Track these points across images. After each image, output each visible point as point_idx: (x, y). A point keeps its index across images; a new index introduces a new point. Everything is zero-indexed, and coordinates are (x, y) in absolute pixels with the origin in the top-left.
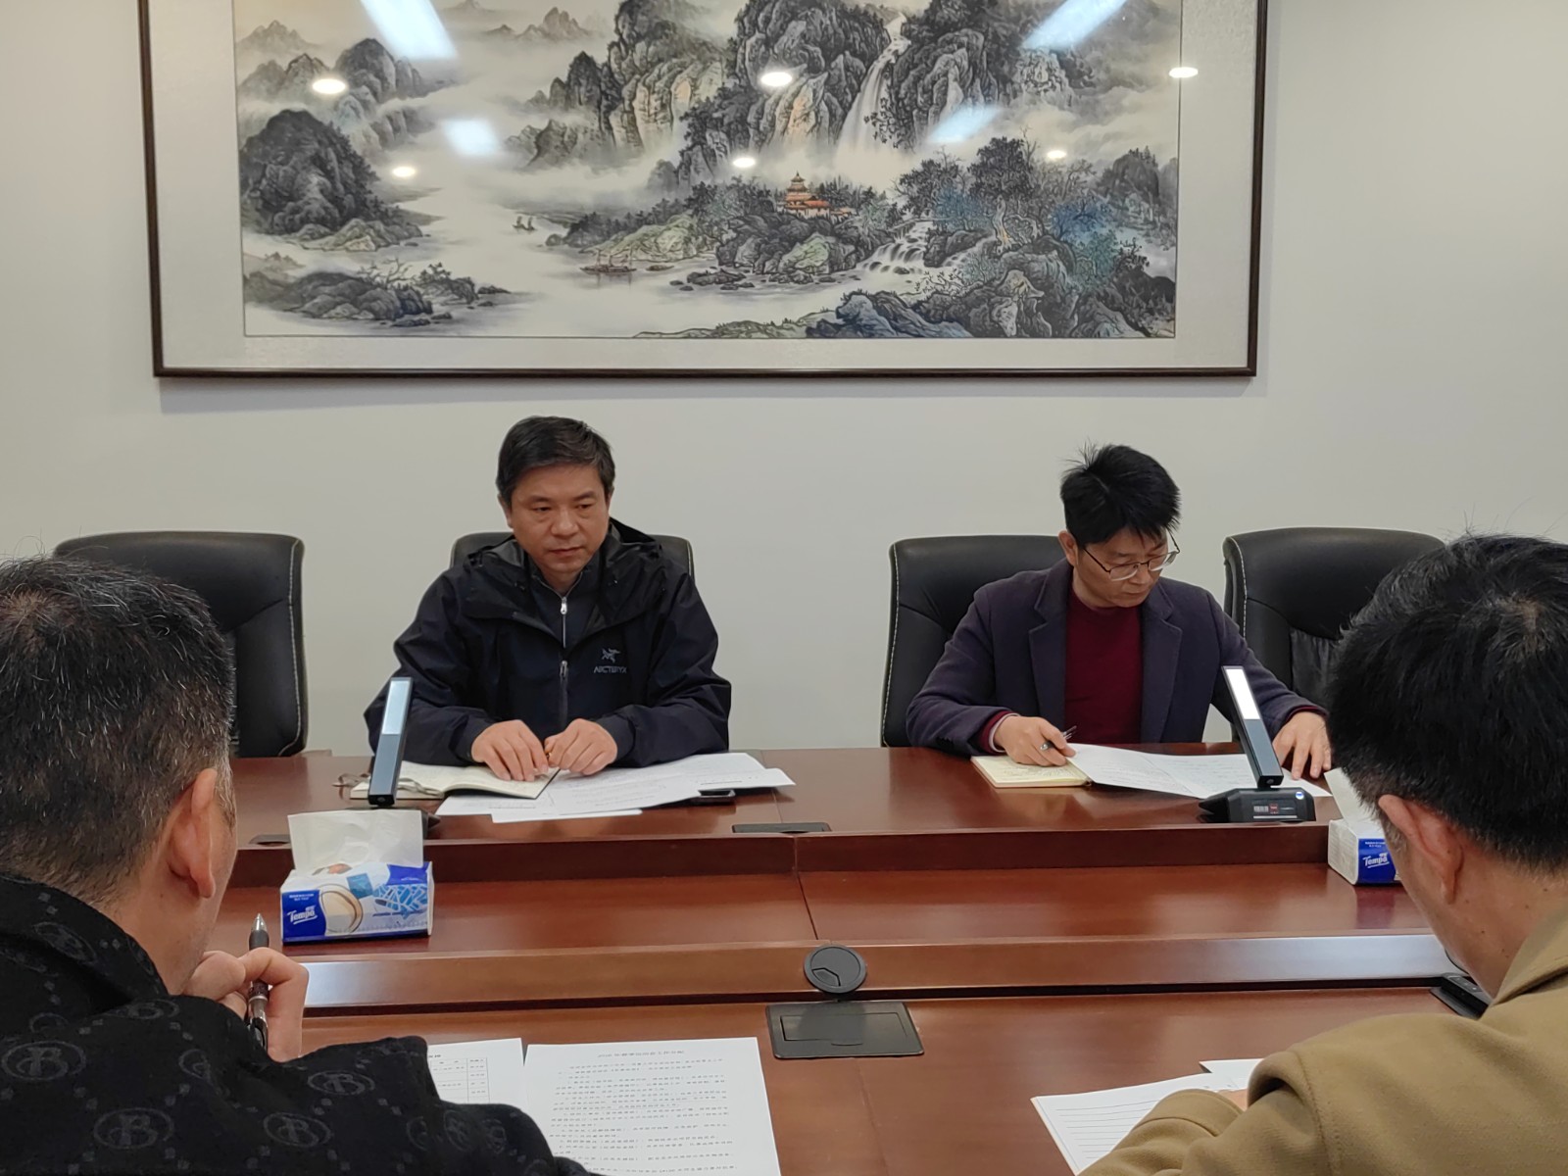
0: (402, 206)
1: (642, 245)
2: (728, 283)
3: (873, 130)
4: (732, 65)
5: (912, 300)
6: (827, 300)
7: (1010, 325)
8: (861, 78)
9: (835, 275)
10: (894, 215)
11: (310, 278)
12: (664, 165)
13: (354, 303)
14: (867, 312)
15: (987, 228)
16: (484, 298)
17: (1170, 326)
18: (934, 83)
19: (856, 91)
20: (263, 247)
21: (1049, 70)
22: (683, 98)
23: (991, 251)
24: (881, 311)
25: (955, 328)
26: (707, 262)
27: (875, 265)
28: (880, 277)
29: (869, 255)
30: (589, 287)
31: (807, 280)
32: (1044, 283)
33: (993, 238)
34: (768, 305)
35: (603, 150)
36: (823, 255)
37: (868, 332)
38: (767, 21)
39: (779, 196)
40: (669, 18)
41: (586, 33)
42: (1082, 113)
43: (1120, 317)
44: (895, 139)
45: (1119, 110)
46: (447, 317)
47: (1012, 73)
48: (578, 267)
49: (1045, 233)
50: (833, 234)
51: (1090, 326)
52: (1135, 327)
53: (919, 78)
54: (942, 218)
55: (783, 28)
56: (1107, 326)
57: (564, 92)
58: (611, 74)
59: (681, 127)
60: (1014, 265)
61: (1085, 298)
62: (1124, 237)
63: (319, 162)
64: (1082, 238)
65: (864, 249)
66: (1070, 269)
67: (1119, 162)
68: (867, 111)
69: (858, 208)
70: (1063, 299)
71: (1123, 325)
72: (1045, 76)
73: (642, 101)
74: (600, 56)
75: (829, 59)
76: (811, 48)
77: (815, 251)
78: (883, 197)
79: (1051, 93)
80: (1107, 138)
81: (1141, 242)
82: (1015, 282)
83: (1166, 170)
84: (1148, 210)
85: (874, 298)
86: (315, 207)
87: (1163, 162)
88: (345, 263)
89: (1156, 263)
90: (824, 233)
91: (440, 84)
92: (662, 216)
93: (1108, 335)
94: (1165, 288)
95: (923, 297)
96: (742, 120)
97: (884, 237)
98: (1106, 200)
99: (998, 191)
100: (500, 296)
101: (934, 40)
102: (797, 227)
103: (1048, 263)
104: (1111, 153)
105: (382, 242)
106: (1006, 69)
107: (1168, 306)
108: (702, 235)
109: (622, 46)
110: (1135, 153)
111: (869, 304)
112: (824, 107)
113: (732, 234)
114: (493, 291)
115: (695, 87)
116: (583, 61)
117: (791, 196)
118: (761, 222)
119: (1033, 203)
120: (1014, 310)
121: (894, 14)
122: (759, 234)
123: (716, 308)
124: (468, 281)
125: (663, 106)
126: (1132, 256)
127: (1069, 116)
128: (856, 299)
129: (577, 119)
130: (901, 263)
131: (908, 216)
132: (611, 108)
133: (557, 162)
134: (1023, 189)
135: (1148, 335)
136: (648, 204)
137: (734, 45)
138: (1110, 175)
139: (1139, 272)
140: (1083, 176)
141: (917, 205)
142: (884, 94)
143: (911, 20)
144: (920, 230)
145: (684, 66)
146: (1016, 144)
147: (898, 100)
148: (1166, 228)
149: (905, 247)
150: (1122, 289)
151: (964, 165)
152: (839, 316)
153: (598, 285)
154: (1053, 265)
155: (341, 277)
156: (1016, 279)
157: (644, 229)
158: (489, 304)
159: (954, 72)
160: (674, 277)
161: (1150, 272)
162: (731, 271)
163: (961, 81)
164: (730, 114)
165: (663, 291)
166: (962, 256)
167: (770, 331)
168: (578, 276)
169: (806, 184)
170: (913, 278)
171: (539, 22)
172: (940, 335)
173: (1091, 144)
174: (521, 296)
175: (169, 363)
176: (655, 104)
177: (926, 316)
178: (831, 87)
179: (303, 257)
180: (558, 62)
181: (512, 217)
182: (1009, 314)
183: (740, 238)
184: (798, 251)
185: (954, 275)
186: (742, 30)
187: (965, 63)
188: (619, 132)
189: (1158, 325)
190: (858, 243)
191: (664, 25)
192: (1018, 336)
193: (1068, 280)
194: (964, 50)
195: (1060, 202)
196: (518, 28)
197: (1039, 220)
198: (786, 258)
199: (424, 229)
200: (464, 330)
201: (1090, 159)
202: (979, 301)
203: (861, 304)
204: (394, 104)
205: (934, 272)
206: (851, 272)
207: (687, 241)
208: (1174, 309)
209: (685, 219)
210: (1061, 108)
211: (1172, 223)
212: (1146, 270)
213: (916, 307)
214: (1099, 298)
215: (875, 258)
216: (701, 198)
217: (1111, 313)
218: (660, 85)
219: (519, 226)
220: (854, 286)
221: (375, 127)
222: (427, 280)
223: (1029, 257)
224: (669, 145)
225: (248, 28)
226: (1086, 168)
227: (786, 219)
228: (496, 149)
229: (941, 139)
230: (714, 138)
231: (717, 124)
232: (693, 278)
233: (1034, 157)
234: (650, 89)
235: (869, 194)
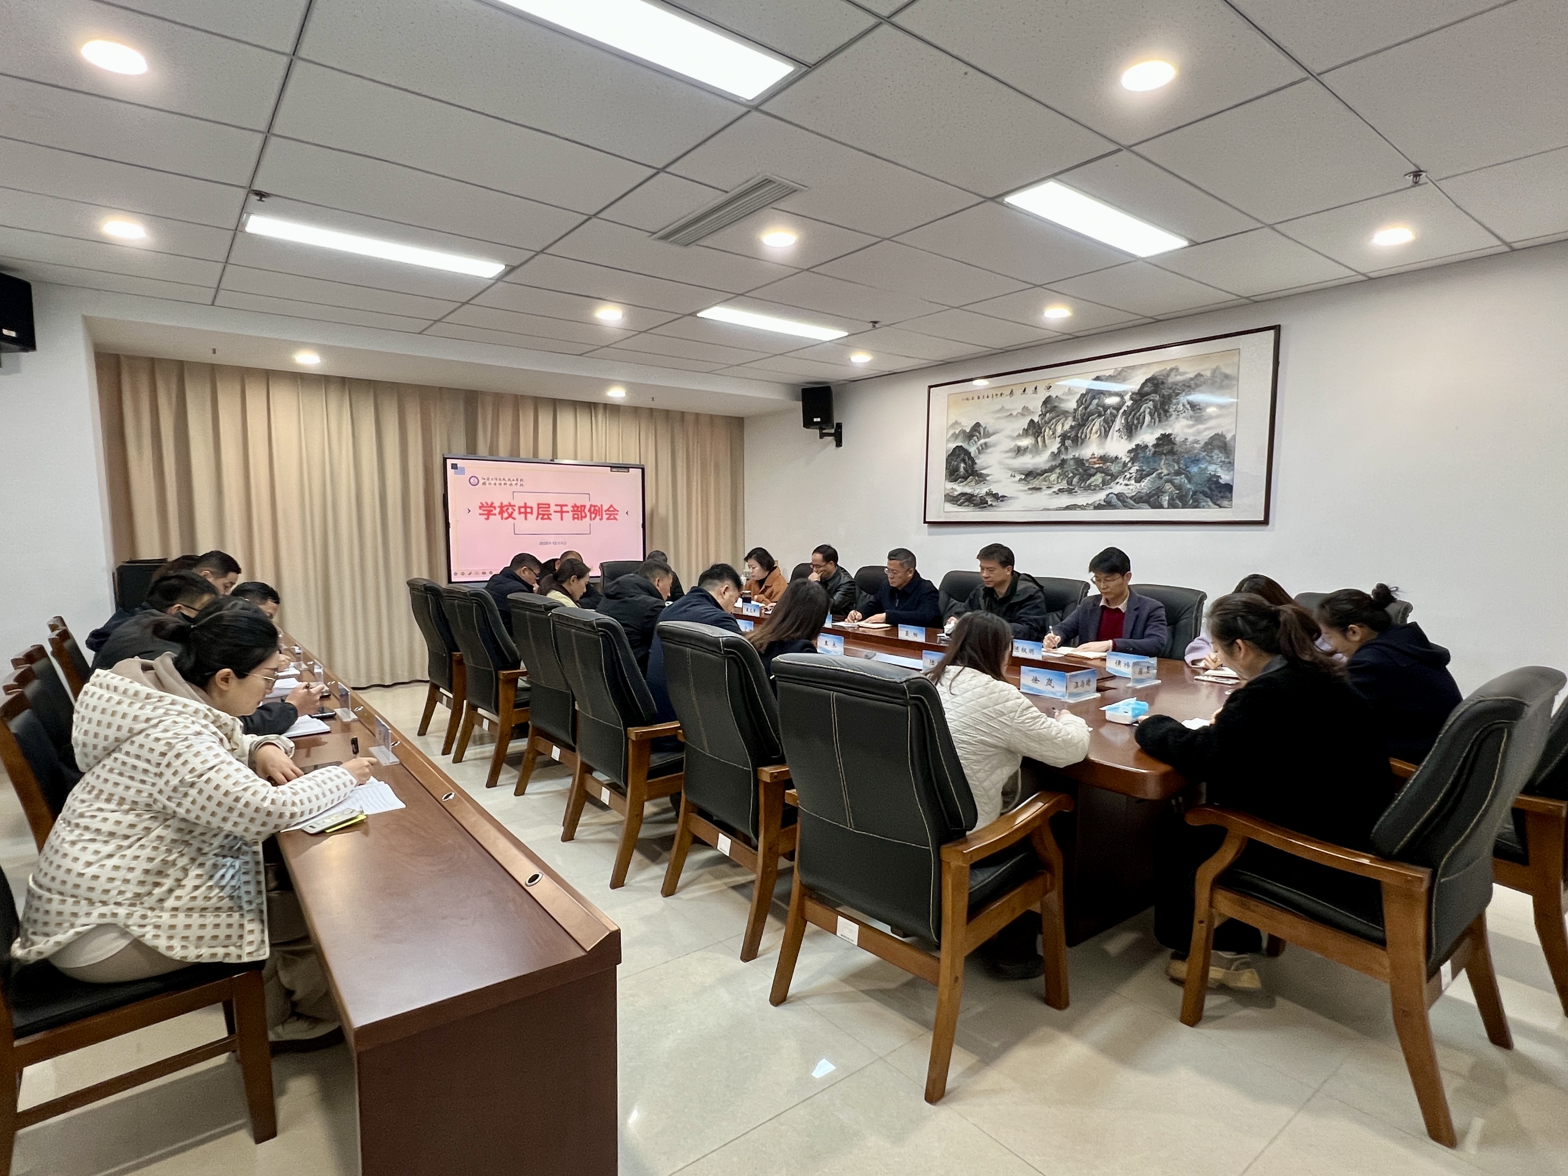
0: (982, 472)
1: (1045, 480)
2: (1070, 491)
3: (1119, 434)
4: (1074, 417)
5: (1130, 495)
6: (1100, 496)
7: (1165, 504)
8: (1115, 416)
9: (1104, 487)
10: (1125, 465)
11: (959, 494)
12: (1053, 453)
13: (969, 502)
14: (1114, 500)
15: (1158, 468)
16: (1001, 499)
17: (1229, 503)
18: (1140, 415)
19: (1113, 421)
20: (950, 485)
21: (1184, 405)
22: (1059, 430)
23: (1159, 477)
24: (1119, 500)
25: (1146, 505)
26: (1064, 485)
27: (1118, 483)
28: (1118, 488)
29: (1116, 479)
30: (1029, 494)
31: (1094, 489)
32: (1179, 487)
33: (1160, 471)
34: (1082, 499)
35: (1035, 450)
36: (1100, 480)
37: (1114, 507)
38: (1086, 400)
39: (1087, 460)
40: (1056, 404)
41: (1033, 412)
42: (1196, 420)
43: (1208, 500)
44: (1126, 437)
45: (1211, 418)
46: (991, 505)
47: (1169, 408)
48: (1026, 488)
49: (1180, 468)
50: (1104, 473)
51: (1196, 504)
52: (1215, 504)
53: (1135, 414)
54: (1141, 465)
55: (1090, 403)
56: (1203, 504)
57: (1026, 432)
58: (1039, 425)
59: (1058, 440)
60: (1167, 481)
61: (1195, 493)
62: (1212, 468)
63: (964, 461)
64: (1194, 469)
65: (1114, 477)
66: (1189, 482)
67: (1210, 438)
68: (1117, 428)
69: (1112, 463)
70: (1186, 494)
71: (1210, 503)
72: (1182, 408)
73: (1048, 432)
74: (1036, 419)
75: (1105, 411)
76: (1099, 408)
77: (1098, 479)
78: (1121, 458)
79: (1184, 414)
80: (1206, 429)
81: (1219, 470)
82: (1167, 488)
83: (1231, 440)
84: (1222, 457)
85: (1116, 495)
86: (962, 473)
87: (1229, 437)
88: (968, 490)
89: (1225, 478)
90: (1101, 472)
91: (994, 434)
92: (1051, 470)
93: (1203, 507)
94: (1229, 488)
95: (1133, 494)
96: (1077, 436)
97: (1122, 472)
98: (1205, 453)
99: (1163, 453)
100: (1005, 498)
101: (1141, 400)
102: (1092, 471)
103: (1181, 479)
104: (1207, 435)
105: (977, 483)
106: (1167, 407)
107: (1229, 495)
108: (1063, 475)
109: (1043, 415)
110: (1217, 435)
111: (1115, 497)
112: (1103, 428)
113: (1071, 475)
114: (1004, 496)
115: (1063, 426)
116: (1032, 421)
117: (1091, 460)
118: (1081, 470)
119: (1176, 457)
120: (1167, 498)
121: (1127, 393)
122: (1080, 474)
123: (1066, 500)
124: (998, 494)
125: (1053, 434)
126: (1215, 476)
127: (1191, 422)
128: (1111, 495)
129: (1029, 441)
130: (1126, 482)
131: (1130, 465)
132: (1038, 436)
133: (1023, 455)
134: (1172, 452)
135: (1220, 507)
136: (1047, 466)
137: (1075, 411)
138: (1206, 444)
139: (1217, 482)
140: (1195, 445)
141: (1133, 460)
142: (1123, 421)
143: (1133, 394)
144: (1134, 470)
145: (1060, 420)
146: (1170, 435)
147: (1128, 423)
148: (1229, 465)
149: (1128, 476)
150: (1210, 488)
151: (1150, 445)
152: (1104, 501)
153: (1032, 494)
154: (1183, 480)
155: (966, 494)
156: (1168, 486)
157: (1046, 474)
158: (1002, 501)
159: (1148, 410)
160: (1053, 490)
161: (1222, 481)
162: (1071, 487)
163: (1150, 413)
164: (1073, 434)
165: (1051, 495)
166: (1148, 478)
167: (1082, 507)
168: (1025, 491)
169: (1096, 456)
170: (1131, 487)
171: (1020, 411)
172: (1139, 508)
173: (1199, 432)
174: (1011, 498)
175: (927, 520)
176: (1051, 433)
177: (1134, 501)
178: (1105, 421)
179: (959, 488)
180: (1024, 423)
181: (1010, 473)
182: (1165, 500)
183: (1073, 477)
184: (1092, 479)
185: (1145, 485)
186: (1078, 404)
187: (1152, 407)
188: (1040, 443)
189: (1225, 503)
190: (1112, 475)
191: (1055, 407)
192: (1168, 508)
193: (1189, 486)
194: (1151, 402)
195: (1186, 456)
196: (1015, 413)
197: (1178, 463)
198: (1088, 482)
199: (987, 478)
200: (995, 508)
201: (1198, 438)
202: (1154, 495)
203: (1112, 497)
204: (982, 441)
205: (1138, 485)
206: (1109, 486)
207: (1058, 478)
208: (1232, 497)
209: (1058, 471)
210: (1187, 419)
211: (1232, 461)
212: (1220, 481)
213: (1131, 498)
214: (1201, 493)
216: (1064, 462)
217: (1205, 499)
218: (1053, 426)
219: (1011, 476)
220: (1110, 491)
221: (978, 448)
222: (987, 494)
223: (1173, 477)
224: (1054, 446)
225: (950, 423)
226: (1197, 442)
227: (1089, 468)
228: (1007, 452)
229: (1142, 437)
230: (1068, 443)
231: (1069, 438)
232: (1060, 490)
233: (1177, 439)
234: (1050, 429)
235: (1117, 458)
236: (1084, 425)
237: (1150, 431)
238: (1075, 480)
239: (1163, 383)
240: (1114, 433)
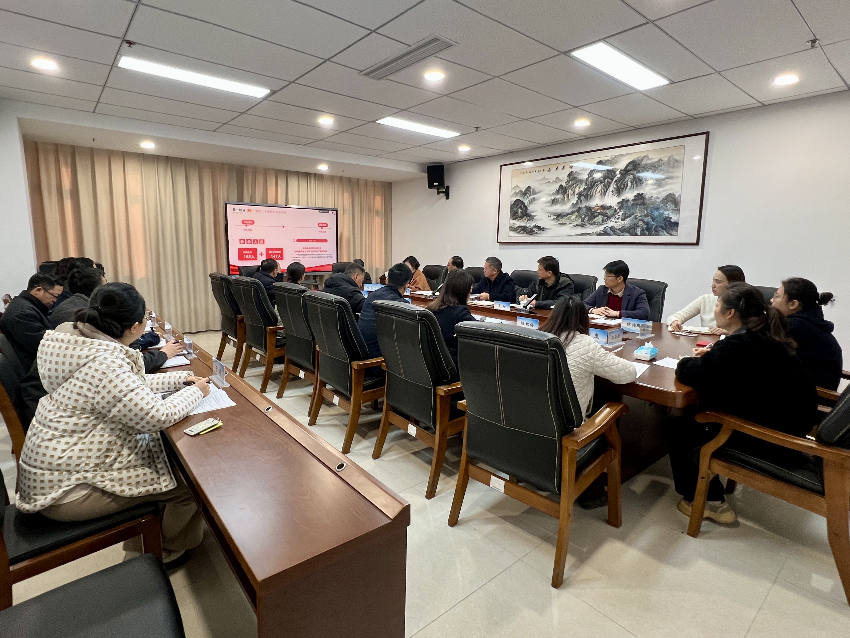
0: (532, 214)
1: (568, 219)
2: (583, 225)
3: (612, 194)
4: (586, 183)
5: (618, 228)
6: (601, 228)
7: (639, 233)
8: (610, 183)
9: (603, 223)
10: (615, 211)
11: (518, 227)
12: (573, 204)
13: (524, 230)
14: (609, 230)
15: (635, 212)
17: (677, 233)
18: (625, 183)
19: (609, 186)
20: (512, 222)
22: (577, 191)
23: (636, 218)
24: (611, 230)
25: (627, 234)
26: (579, 222)
27: (611, 221)
28: (611, 223)
29: (610, 219)
30: (558, 227)
31: (597, 224)
32: (647, 224)
33: (636, 214)
34: (590, 230)
35: (563, 202)
36: (601, 219)
37: (609, 235)
38: (593, 174)
39: (593, 208)
40: (575, 176)
41: (562, 181)
42: (658, 186)
43: (664, 231)
44: (617, 195)
45: (667, 184)
46: (537, 233)
47: (642, 179)
48: (557, 223)
49: (648, 213)
50: (603, 215)
51: (657, 233)
52: (669, 233)
53: (622, 182)
54: (625, 211)
56: (661, 233)
57: (558, 192)
58: (565, 188)
59: (576, 196)
60: (640, 220)
61: (656, 227)
62: (666, 213)
63: (521, 207)
64: (656, 214)
65: (609, 218)
66: (653, 220)
67: (666, 196)
68: (611, 190)
69: (608, 209)
70: (651, 227)
71: (665, 233)
73: (570, 192)
74: (564, 184)
75: (604, 180)
76: (601, 178)
77: (599, 218)
78: (613, 207)
80: (664, 191)
81: (671, 214)
82: (640, 224)
83: (678, 197)
84: (673, 206)
85: (610, 228)
86: (520, 215)
87: (677, 195)
88: (523, 224)
89: (674, 218)
90: (601, 215)
91: (539, 192)
92: (572, 213)
93: (661, 235)
94: (676, 224)
95: (620, 227)
96: (587, 194)
97: (613, 215)
98: (663, 205)
99: (638, 204)
101: (626, 174)
102: (596, 214)
104: (664, 194)
105: (528, 220)
107: (677, 228)
108: (579, 216)
109: (568, 182)
110: (670, 194)
111: (609, 229)
112: (603, 190)
114: (544, 228)
115: (579, 188)
116: (561, 185)
117: (596, 208)
118: (589, 214)
119: (645, 207)
120: (640, 230)
121: (618, 170)
122: (589, 215)
123: (580, 230)
124: (540, 227)
125: (574, 193)
126: (668, 217)
127: (655, 187)
128: (607, 228)
129: (559, 196)
130: (616, 220)
131: (618, 211)
132: (565, 194)
133: (555, 205)
134: (643, 204)
135: (671, 235)
136: (570, 211)
137: (587, 180)
138: (664, 199)
139: (670, 221)
140: (657, 200)
141: (620, 208)
142: (615, 186)
143: (621, 170)
144: (620, 214)
145: (578, 185)
146: (642, 194)
147: (618, 187)
148: (677, 209)
149: (617, 217)
150: (665, 225)
151: (630, 199)
152: (603, 231)
153: (560, 227)
154: (649, 220)
155: (522, 226)
157: (569, 216)
158: (543, 230)
159: (630, 180)
160: (573, 225)
161: (672, 220)
162: (584, 223)
163: (631, 182)
164: (585, 193)
165: (571, 227)
166: (629, 218)
167: (590, 235)
168: (557, 225)
169: (598, 205)
170: (619, 223)
172: (623, 235)
173: (660, 193)
174: (548, 229)
175: (499, 241)
176: (572, 192)
177: (621, 231)
178: (605, 186)
179: (517, 223)
180: (557, 187)
182: (639, 231)
183: (585, 217)
184: (596, 219)
185: (627, 222)
186: (588, 176)
187: (632, 178)
188: (566, 198)
189: (674, 233)
190: (608, 217)
191: (575, 178)
192: (641, 235)
193: (653, 223)
194: (632, 175)
196: (551, 181)
197: (647, 210)
198: (594, 220)
199: (535, 218)
200: (539, 235)
201: (659, 196)
202: (632, 228)
204: (532, 197)
205: (623, 222)
206: (606, 223)
207: (576, 218)
209: (576, 214)
210: (653, 185)
211: (679, 208)
212: (671, 220)
213: (619, 229)
214: (660, 227)
215: (611, 219)
216: (580, 209)
217: (662, 230)
219: (549, 216)
220: (606, 225)
221: (529, 201)
222: (534, 226)
223: (644, 218)
224: (574, 200)
225: (513, 186)
226: (658, 198)
227: (594, 212)
228: (546, 203)
229: (626, 195)
230: (582, 198)
231: (583, 195)
232: (577, 225)
233: (646, 196)
234: (572, 190)
235: (611, 207)
236: (592, 188)
237: (630, 191)
238: (586, 219)
239: (639, 164)
240: (609, 193)
